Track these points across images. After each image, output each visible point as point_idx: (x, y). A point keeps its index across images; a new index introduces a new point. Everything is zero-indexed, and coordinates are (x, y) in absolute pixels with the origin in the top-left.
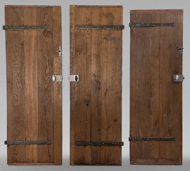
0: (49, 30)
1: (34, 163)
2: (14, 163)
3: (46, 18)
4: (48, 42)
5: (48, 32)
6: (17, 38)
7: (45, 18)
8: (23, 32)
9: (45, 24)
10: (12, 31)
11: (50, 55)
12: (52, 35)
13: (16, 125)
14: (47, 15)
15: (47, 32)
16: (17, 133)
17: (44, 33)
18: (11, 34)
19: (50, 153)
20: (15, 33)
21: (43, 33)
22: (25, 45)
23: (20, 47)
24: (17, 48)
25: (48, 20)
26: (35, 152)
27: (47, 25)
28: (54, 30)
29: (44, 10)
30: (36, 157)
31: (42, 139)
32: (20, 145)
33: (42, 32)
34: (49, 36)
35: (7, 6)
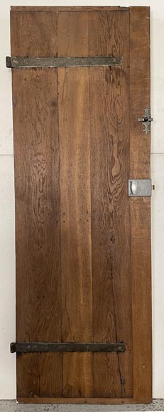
0: (120, 67)
1: (82, 399)
2: (33, 397)
3: (113, 36)
4: (118, 98)
5: (118, 72)
6: (41, 89)
7: (110, 38)
8: (55, 75)
9: (110, 53)
10: (28, 71)
11: (122, 129)
12: (127, 79)
13: (38, 303)
14: (115, 28)
15: (114, 73)
16: (40, 323)
17: (108, 75)
18: (25, 79)
19: (123, 375)
20: (35, 77)
21: (106, 76)
22: (59, 105)
23: (48, 109)
24: (40, 113)
25: (117, 42)
26: (86, 370)
27: (114, 54)
28: (133, 66)
29: (108, 17)
30: (87, 384)
31: (104, 338)
32: (48, 354)
33: (103, 73)
34: (119, 82)
35: (18, 7)
